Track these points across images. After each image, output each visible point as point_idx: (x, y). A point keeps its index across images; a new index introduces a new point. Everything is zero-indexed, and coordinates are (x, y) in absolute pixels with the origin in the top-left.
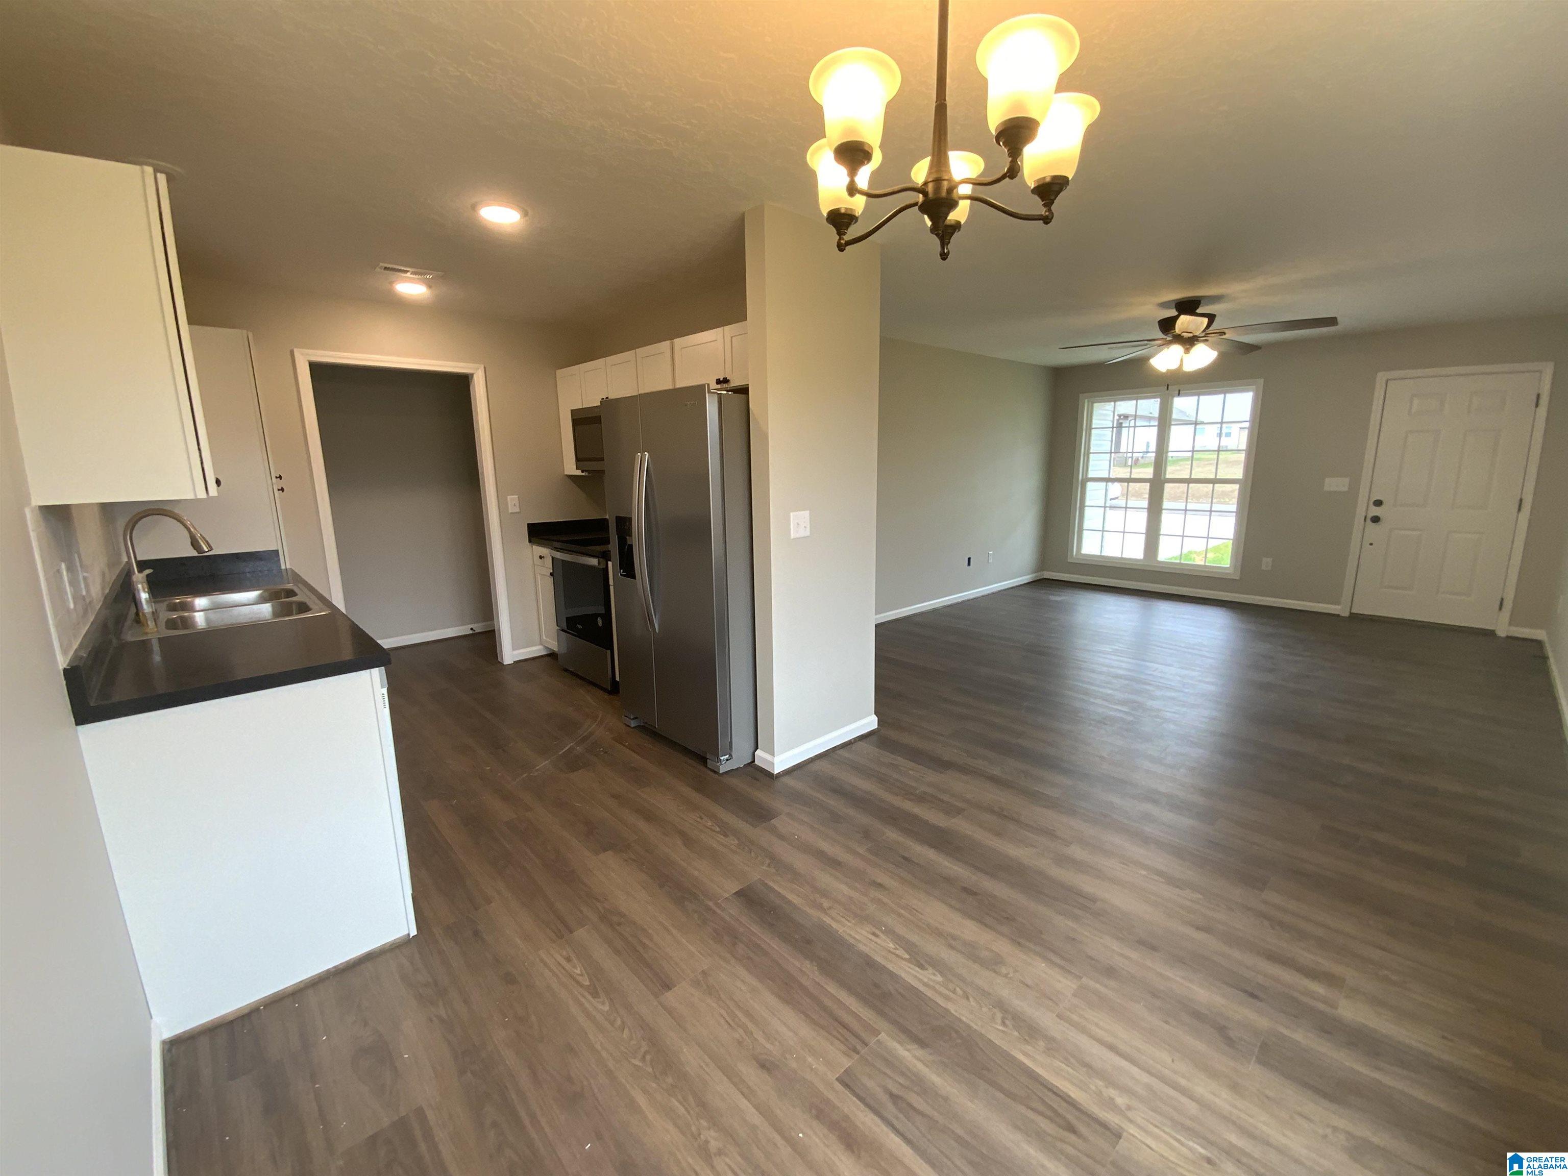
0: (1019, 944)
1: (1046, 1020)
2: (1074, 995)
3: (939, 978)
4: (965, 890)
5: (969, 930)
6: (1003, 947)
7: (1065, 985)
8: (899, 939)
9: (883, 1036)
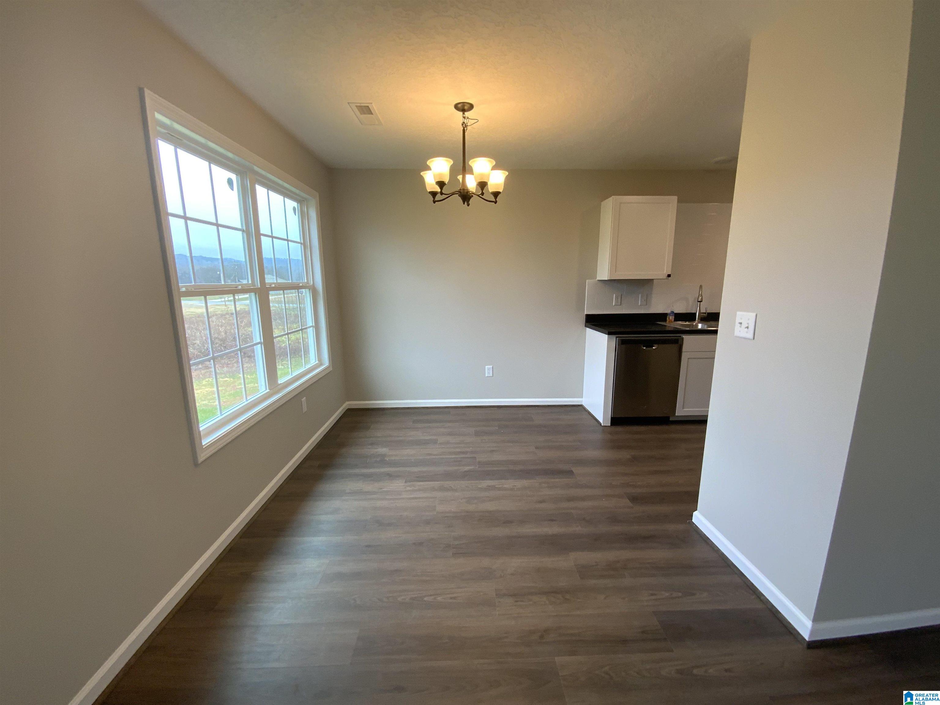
0: (467, 512)
1: (439, 494)
2: (435, 506)
3: (479, 486)
4: (511, 522)
5: (491, 506)
6: (471, 507)
7: (440, 508)
8: (506, 489)
9: (477, 467)
